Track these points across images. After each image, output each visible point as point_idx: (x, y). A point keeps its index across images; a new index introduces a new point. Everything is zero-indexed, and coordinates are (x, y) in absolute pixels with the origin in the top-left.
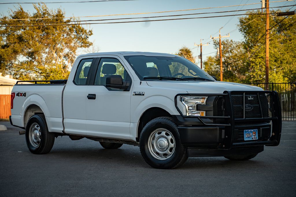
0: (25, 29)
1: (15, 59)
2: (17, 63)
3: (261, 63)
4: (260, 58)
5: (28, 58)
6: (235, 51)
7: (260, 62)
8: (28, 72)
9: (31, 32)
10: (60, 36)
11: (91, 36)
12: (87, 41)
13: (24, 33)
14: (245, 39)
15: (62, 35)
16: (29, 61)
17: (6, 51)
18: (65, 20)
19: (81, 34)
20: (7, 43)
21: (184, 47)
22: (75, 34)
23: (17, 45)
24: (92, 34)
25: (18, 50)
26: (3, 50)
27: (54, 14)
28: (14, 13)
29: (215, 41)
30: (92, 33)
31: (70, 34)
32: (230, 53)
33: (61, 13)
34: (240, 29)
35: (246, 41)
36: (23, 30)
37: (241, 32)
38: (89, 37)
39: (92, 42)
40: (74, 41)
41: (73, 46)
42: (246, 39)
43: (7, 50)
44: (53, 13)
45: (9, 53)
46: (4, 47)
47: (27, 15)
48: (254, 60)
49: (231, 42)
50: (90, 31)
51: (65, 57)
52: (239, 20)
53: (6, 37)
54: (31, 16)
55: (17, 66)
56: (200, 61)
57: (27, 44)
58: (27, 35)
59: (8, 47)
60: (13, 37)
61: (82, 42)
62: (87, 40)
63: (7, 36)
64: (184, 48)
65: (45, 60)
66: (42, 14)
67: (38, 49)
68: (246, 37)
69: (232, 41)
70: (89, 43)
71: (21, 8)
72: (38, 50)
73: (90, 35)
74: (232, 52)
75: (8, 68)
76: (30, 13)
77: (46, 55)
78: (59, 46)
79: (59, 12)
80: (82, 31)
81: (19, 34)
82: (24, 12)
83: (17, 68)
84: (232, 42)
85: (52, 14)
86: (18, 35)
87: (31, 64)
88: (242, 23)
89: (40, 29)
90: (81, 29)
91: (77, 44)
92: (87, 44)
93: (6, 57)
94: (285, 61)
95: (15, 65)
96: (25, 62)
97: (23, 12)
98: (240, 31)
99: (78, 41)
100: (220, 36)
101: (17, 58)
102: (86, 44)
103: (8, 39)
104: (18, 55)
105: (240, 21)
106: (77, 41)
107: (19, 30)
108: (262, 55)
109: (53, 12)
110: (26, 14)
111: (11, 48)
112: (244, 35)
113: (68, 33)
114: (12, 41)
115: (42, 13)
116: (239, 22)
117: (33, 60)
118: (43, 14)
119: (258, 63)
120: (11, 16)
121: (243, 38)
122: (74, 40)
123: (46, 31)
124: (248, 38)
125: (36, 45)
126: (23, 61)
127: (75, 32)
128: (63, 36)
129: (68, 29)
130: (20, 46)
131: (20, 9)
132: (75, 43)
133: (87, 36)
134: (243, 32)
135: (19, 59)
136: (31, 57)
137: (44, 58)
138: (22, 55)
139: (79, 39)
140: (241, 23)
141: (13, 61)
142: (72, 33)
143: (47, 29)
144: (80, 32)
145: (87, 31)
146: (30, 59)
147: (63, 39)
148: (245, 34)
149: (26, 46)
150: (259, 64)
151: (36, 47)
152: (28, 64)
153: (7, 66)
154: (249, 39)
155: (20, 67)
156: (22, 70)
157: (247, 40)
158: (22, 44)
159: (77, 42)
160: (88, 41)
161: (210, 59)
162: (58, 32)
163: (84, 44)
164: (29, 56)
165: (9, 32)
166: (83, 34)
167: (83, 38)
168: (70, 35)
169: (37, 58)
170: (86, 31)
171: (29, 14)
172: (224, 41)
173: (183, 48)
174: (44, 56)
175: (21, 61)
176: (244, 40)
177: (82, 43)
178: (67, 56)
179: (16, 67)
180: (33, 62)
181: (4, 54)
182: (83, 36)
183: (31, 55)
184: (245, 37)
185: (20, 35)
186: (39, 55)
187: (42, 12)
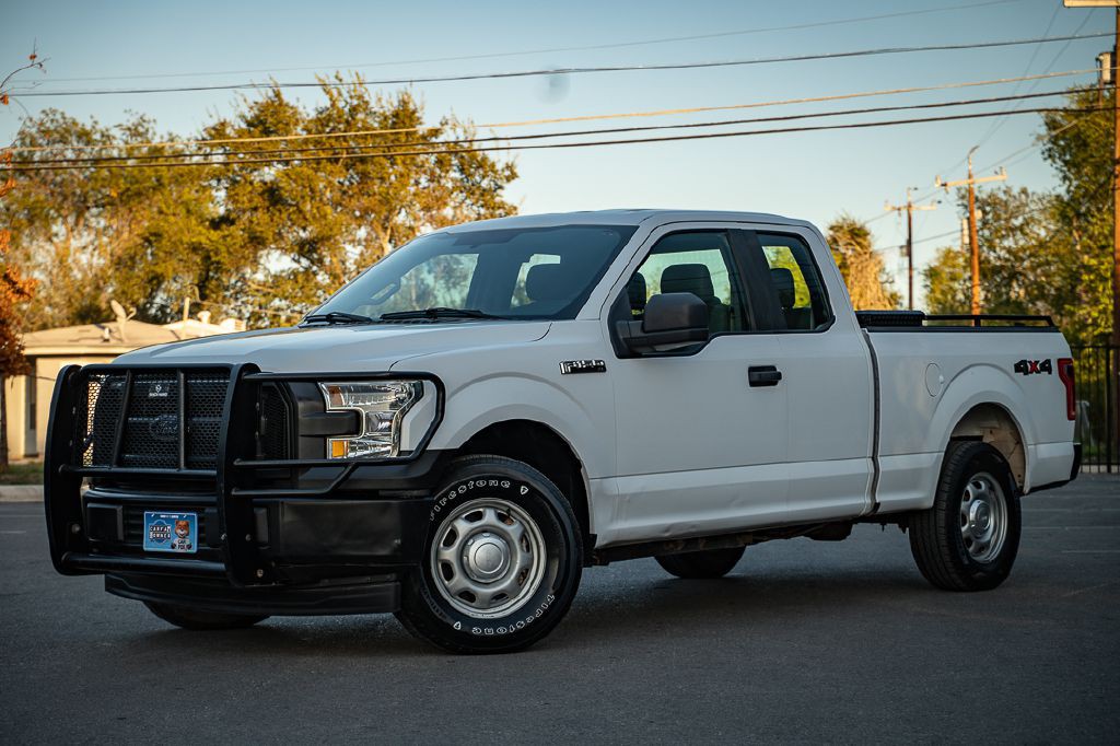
0: (287, 163)
1: (255, 262)
2: (260, 276)
5: (298, 262)
6: (1035, 229)
8: (297, 308)
9: (308, 171)
10: (404, 186)
11: (513, 182)
12: (497, 199)
13: (287, 175)
14: (1065, 187)
15: (412, 181)
16: (301, 270)
17: (224, 237)
18: (421, 129)
19: (478, 178)
20: (227, 210)
21: (845, 216)
22: (457, 175)
23: (261, 216)
24: (513, 176)
25: (264, 235)
26: (214, 235)
27: (386, 109)
28: (251, 108)
29: (963, 192)
30: (516, 171)
31: (440, 176)
32: (1019, 237)
33: (411, 107)
34: (1048, 150)
35: (1068, 191)
36: (280, 166)
37: (1049, 161)
38: (505, 185)
40: (453, 200)
41: (450, 217)
42: (1069, 186)
43: (226, 233)
44: (382, 107)
45: (234, 244)
46: (216, 224)
47: (294, 113)
48: (1094, 262)
49: (1023, 196)
50: (509, 167)
52: (1043, 119)
53: (227, 188)
54: (310, 118)
55: (260, 288)
56: (906, 264)
57: (294, 212)
58: (295, 181)
59: (232, 222)
60: (250, 188)
61: (481, 202)
62: (498, 195)
63: (227, 185)
64: (844, 219)
65: (353, 267)
66: (346, 110)
67: (331, 230)
68: (1070, 180)
69: (1024, 191)
70: (504, 208)
71: (274, 91)
72: (330, 233)
73: (508, 179)
74: (1028, 231)
75: (231, 296)
76: (305, 108)
77: (359, 249)
78: (401, 218)
79: (404, 103)
80: (482, 164)
81: (268, 178)
82: (287, 105)
83: (260, 294)
84: (1027, 195)
85: (381, 111)
86: (265, 183)
87: (307, 280)
88: (1054, 129)
89: (337, 160)
90: (479, 158)
91: (465, 212)
92: (499, 208)
93: (224, 258)
95: (254, 286)
96: (289, 275)
97: (280, 105)
98: (1045, 159)
99: (468, 201)
100: (970, 177)
101: (262, 261)
102: (493, 208)
103: (232, 198)
104: (265, 252)
105: (1047, 124)
106: (463, 201)
107: (269, 164)
109: (384, 103)
110: (291, 111)
111: (243, 227)
112: (1061, 171)
113: (432, 173)
114: (243, 202)
115: (348, 107)
116: (1045, 128)
117: (315, 268)
118: (350, 111)
119: (1109, 274)
120: (243, 117)
121: (1057, 181)
122: (453, 196)
123: (360, 167)
124: (1075, 183)
125: (325, 217)
126: (283, 271)
127: (455, 168)
128: (417, 183)
129: (432, 158)
130: (272, 220)
131: (271, 94)
132: (455, 208)
133: (496, 184)
134: (1057, 160)
135: (268, 266)
136: (308, 259)
137: (352, 261)
138: (279, 252)
139: (470, 192)
140: (1050, 129)
141: (248, 271)
142: (447, 171)
143: (363, 160)
144: (472, 170)
145: (499, 166)
146: (305, 262)
147: (415, 195)
148: (1065, 169)
149: (291, 220)
151: (323, 223)
152: (297, 282)
153: (227, 289)
154: (1078, 187)
155: (270, 290)
156: (277, 303)
157: (1072, 188)
158: (278, 214)
159: (464, 205)
160: (503, 199)
161: (948, 256)
162: (400, 168)
163: (488, 208)
164: (301, 254)
165: (234, 171)
166: (484, 177)
167: (484, 190)
168: (439, 182)
169: (327, 261)
170: (493, 165)
171: (301, 109)
172: (995, 192)
173: (841, 220)
174: (353, 253)
175: (273, 273)
176: (1062, 191)
177: (482, 206)
179: (257, 291)
180: (315, 274)
181: (220, 247)
182: (484, 184)
183: (306, 249)
184: (1065, 178)
185: (271, 182)
186: (335, 249)
187: (347, 103)
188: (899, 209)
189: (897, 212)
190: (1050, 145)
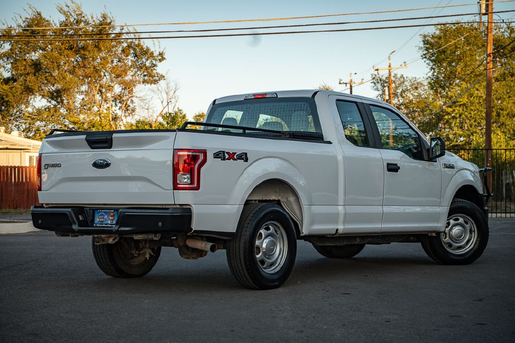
0: (44, 50)
1: (27, 102)
2: (30, 109)
3: (463, 116)
4: (460, 105)
5: (50, 102)
6: (408, 95)
7: (462, 114)
11: (163, 62)
12: (154, 71)
13: (44, 56)
14: (431, 73)
15: (110, 61)
16: (52, 106)
17: (11, 88)
19: (144, 60)
20: (12, 75)
22: (133, 59)
23: (31, 78)
24: (163, 59)
25: (33, 87)
26: (6, 87)
27: (96, 22)
28: (24, 21)
29: (374, 76)
30: (164, 56)
31: (124, 59)
32: (400, 98)
33: (108, 20)
34: (424, 55)
35: (433, 75)
36: (41, 51)
37: (425, 60)
38: (159, 64)
39: (164, 74)
40: (131, 71)
41: (129, 81)
42: (434, 72)
43: (12, 86)
44: (94, 21)
45: (17, 92)
46: (7, 81)
47: (49, 24)
48: (450, 110)
49: (402, 79)
50: (161, 54)
51: (115, 100)
52: (421, 39)
53: (12, 63)
54: (56, 27)
55: (30, 115)
57: (48, 76)
58: (49, 59)
59: (15, 81)
60: (24, 63)
61: (145, 73)
62: (154, 69)
65: (79, 106)
66: (74, 22)
67: (69, 85)
68: (434, 69)
70: (157, 76)
71: (37, 12)
72: (68, 87)
73: (160, 60)
74: (404, 95)
75: (14, 120)
76: (53, 21)
77: (82, 97)
78: (104, 80)
80: (146, 52)
81: (34, 58)
82: (44, 19)
83: (30, 119)
85: (93, 23)
86: (33, 61)
87: (55, 112)
88: (427, 44)
90: (145, 50)
91: (137, 78)
93: (11, 98)
94: (505, 112)
95: (27, 115)
96: (45, 109)
97: (41, 19)
98: (423, 59)
99: (138, 72)
100: (390, 66)
101: (31, 101)
102: (152, 77)
103: (15, 67)
104: (33, 97)
105: (423, 41)
106: (136, 73)
107: (35, 51)
108: (464, 102)
109: (95, 19)
110: (47, 22)
111: (20, 83)
112: (430, 65)
113: (120, 58)
114: (21, 70)
116: (422, 43)
117: (59, 106)
118: (76, 22)
119: (458, 116)
120: (20, 26)
121: (428, 70)
122: (131, 69)
123: (82, 53)
124: (437, 71)
125: (65, 78)
126: (42, 107)
127: (132, 55)
128: (112, 62)
129: (120, 49)
130: (37, 80)
131: (35, 13)
132: (132, 76)
133: (154, 64)
134: (428, 60)
135: (34, 104)
137: (79, 103)
138: (40, 97)
139: (140, 68)
140: (424, 44)
141: (24, 106)
142: (128, 56)
144: (142, 56)
145: (156, 54)
146: (54, 102)
147: (111, 68)
148: (432, 64)
149: (47, 80)
150: (460, 116)
151: (65, 81)
152: (50, 113)
153: (11, 116)
155: (35, 117)
156: (38, 123)
157: (435, 74)
158: (40, 77)
159: (137, 75)
160: (157, 71)
162: (104, 54)
163: (149, 77)
164: (52, 98)
165: (16, 54)
166: (147, 60)
167: (147, 67)
168: (123, 62)
169: (65, 102)
170: (152, 53)
171: (51, 22)
174: (79, 98)
175: (37, 108)
177: (145, 75)
178: (118, 99)
179: (29, 117)
180: (59, 109)
181: (8, 93)
182: (148, 64)
183: (55, 95)
184: (432, 68)
185: (36, 60)
186: (71, 95)
187: (75, 19)
188: (346, 84)
189: (345, 85)
190: (425, 52)
